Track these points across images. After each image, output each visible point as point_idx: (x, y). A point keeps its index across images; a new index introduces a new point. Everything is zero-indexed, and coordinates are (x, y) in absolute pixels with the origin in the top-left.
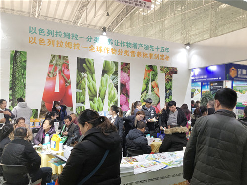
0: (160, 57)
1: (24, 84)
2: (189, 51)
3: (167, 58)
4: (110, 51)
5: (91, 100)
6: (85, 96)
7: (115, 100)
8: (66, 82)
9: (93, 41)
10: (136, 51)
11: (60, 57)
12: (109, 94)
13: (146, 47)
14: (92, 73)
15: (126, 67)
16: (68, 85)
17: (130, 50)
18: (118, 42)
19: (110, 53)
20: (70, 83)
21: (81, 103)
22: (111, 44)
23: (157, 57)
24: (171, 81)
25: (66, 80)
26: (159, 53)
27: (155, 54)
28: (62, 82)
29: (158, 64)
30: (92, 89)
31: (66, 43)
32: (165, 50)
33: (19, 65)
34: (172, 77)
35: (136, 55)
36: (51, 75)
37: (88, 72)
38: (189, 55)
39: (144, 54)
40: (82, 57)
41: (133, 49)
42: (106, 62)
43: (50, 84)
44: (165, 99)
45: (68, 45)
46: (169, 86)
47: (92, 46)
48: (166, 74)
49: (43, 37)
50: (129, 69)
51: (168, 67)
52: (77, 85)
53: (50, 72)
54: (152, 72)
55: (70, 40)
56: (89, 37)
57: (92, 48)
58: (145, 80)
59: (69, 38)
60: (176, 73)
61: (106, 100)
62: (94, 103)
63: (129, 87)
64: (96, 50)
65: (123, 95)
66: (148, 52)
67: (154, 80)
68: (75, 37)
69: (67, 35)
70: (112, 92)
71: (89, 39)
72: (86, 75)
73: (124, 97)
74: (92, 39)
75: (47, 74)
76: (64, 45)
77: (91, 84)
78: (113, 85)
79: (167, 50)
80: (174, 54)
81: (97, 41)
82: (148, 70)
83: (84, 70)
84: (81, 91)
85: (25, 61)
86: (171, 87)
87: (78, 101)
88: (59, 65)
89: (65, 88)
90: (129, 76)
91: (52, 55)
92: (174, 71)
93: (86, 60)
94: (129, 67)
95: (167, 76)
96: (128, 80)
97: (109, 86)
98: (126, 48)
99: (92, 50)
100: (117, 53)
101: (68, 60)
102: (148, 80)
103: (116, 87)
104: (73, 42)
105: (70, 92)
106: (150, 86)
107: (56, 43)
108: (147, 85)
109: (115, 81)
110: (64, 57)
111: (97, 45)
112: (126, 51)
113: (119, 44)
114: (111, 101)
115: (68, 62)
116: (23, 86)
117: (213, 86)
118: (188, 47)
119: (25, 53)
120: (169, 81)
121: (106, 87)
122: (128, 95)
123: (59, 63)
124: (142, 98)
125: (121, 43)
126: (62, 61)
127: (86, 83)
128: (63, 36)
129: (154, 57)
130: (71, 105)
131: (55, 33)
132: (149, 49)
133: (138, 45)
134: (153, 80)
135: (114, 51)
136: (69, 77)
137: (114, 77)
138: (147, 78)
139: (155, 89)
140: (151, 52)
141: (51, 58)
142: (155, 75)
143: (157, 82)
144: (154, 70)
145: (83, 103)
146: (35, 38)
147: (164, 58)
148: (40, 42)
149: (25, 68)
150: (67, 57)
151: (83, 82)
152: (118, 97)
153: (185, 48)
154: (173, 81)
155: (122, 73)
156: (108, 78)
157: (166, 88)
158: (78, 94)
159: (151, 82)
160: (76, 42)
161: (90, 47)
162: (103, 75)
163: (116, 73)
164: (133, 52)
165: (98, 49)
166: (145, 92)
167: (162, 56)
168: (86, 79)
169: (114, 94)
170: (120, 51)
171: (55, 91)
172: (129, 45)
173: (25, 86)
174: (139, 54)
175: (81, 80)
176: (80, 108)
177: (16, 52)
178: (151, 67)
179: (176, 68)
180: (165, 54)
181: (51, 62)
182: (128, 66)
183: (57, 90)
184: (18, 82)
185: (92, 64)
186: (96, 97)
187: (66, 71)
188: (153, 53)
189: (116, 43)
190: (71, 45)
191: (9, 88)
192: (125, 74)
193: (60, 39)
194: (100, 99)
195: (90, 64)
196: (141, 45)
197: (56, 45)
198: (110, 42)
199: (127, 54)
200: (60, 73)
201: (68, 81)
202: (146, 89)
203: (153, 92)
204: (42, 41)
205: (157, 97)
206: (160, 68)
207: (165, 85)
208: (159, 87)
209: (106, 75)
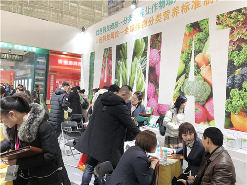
4: (141, 25)
7: (142, 90)
10: (171, 7)
11: (108, 49)
14: (125, 58)
16: (111, 75)
17: (163, 11)
18: (149, 9)
19: (141, 29)
35: (170, 15)
36: (103, 68)
37: (122, 59)
39: (183, 6)
40: (119, 44)
41: (167, 8)
42: (136, 40)
47: (127, 27)
48: (233, 29)
49: (101, 36)
50: (160, 42)
51: (239, 10)
52: (115, 74)
53: (103, 65)
55: (113, 30)
58: (184, 54)
59: (113, 28)
63: (159, 70)
64: (129, 31)
65: (151, 84)
67: (200, 51)
68: (116, 25)
69: (112, 26)
70: (140, 80)
71: (125, 21)
72: (121, 62)
73: (152, 86)
76: (110, 37)
77: (124, 72)
78: (142, 69)
81: (131, 20)
82: (190, 33)
84: (117, 80)
89: (109, 78)
90: (160, 53)
91: (104, 49)
93: (122, 46)
94: (161, 38)
95: (235, 33)
96: (158, 59)
97: (138, 72)
98: (158, 11)
100: (148, 24)
101: (111, 50)
102: (190, 54)
103: (144, 73)
104: (115, 30)
105: (111, 82)
106: (192, 65)
107: (106, 37)
108: (187, 63)
112: (158, 16)
113: (150, 11)
122: (157, 84)
123: (107, 55)
124: (178, 88)
125: (152, 8)
127: (121, 72)
128: (110, 28)
129: (202, 2)
131: (106, 28)
134: (198, 52)
135: (145, 23)
136: (111, 68)
137: (143, 58)
138: (187, 50)
139: (204, 70)
143: (207, 54)
144: (200, 31)
151: (119, 70)
155: (152, 51)
156: (137, 61)
157: (231, 63)
159: (195, 56)
160: (117, 29)
161: (126, 30)
162: (133, 59)
163: (145, 54)
164: (167, 13)
166: (183, 76)
168: (121, 67)
169: (142, 83)
172: (162, 4)
174: (176, 11)
178: (195, 27)
181: (104, 55)
182: (159, 38)
183: (105, 81)
185: (126, 49)
187: (110, 61)
190: (114, 35)
192: (155, 51)
193: (108, 33)
197: (107, 39)
198: (142, 12)
199: (158, 20)
200: (107, 65)
201: (111, 72)
203: (198, 76)
204: (100, 39)
205: (207, 86)
206: (215, 20)
207: (230, 56)
208: (212, 63)
209: (135, 58)
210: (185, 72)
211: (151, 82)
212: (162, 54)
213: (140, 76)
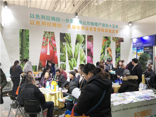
0: (112, 31)
1: (28, 50)
2: (131, 27)
3: (117, 32)
4: (80, 28)
5: (69, 59)
6: (65, 57)
7: (84, 59)
8: (53, 48)
9: (69, 22)
10: (97, 27)
11: (49, 33)
12: (80, 56)
13: (103, 25)
14: (69, 42)
15: (90, 38)
16: (55, 50)
17: (93, 27)
18: (85, 22)
19: (80, 30)
20: (56, 49)
21: (63, 61)
22: (81, 23)
23: (110, 31)
24: (120, 46)
25: (54, 47)
26: (112, 28)
27: (109, 30)
28: (51, 48)
29: (111, 36)
30: (70, 53)
31: (53, 23)
32: (115, 27)
33: (25, 38)
34: (120, 44)
35: (97, 30)
36: (44, 45)
37: (67, 42)
38: (131, 29)
39: (102, 29)
40: (63, 32)
41: (95, 26)
42: (78, 35)
43: (44, 50)
44: (116, 58)
45: (54, 25)
46: (118, 50)
47: (69, 25)
48: (116, 42)
49: (38, 20)
50: (93, 40)
51: (117, 38)
52: (61, 50)
53: (44, 42)
54: (107, 41)
55: (55, 22)
56: (67, 20)
57: (69, 26)
58: (103, 47)
59: (55, 20)
60: (123, 41)
61: (79, 59)
62: (71, 62)
63: (93, 51)
64: (71, 28)
66: (105, 28)
68: (58, 19)
69: (53, 19)
70: (82, 55)
71: (67, 21)
72: (66, 44)
73: (90, 58)
74: (69, 20)
75: (42, 44)
76: (52, 25)
77: (69, 50)
78: (83, 50)
79: (117, 26)
80: (121, 29)
81: (72, 22)
82: (105, 40)
83: (64, 41)
84: (63, 54)
85: (28, 36)
86: (120, 50)
87: (61, 60)
88: (49, 38)
89: (53, 52)
90: (93, 44)
91: (44, 32)
92: (121, 40)
93: (66, 34)
97: (80, 51)
98: (90, 26)
99: (69, 27)
100: (85, 29)
101: (54, 34)
102: (105, 47)
103: (85, 51)
104: (57, 23)
105: (56, 54)
106: (106, 50)
107: (47, 24)
108: (104, 49)
109: (84, 47)
110: (52, 32)
111: (72, 24)
112: (91, 28)
113: (86, 23)
114: (81, 60)
115: (54, 36)
116: (27, 51)
117: (146, 50)
118: (130, 24)
119: (28, 30)
120: (118, 46)
121: (78, 51)
122: (92, 57)
123: (49, 36)
124: (101, 58)
126: (51, 35)
127: (66, 49)
128: (51, 19)
129: (108, 31)
130: (57, 63)
131: (46, 17)
132: (105, 26)
133: (98, 24)
134: (108, 47)
135: (83, 28)
136: (55, 46)
137: (83, 45)
138: (104, 45)
139: (110, 52)
140: (107, 28)
141: (44, 33)
142: (109, 43)
143: (110, 48)
144: (108, 40)
145: (65, 61)
146: (34, 21)
147: (115, 32)
148: (37, 24)
149: (28, 40)
150: (54, 33)
151: (64, 48)
152: (86, 57)
153: (128, 25)
154: (121, 47)
155: (88, 42)
156: (80, 45)
157: (116, 51)
158: (61, 56)
160: (59, 23)
161: (68, 26)
162: (76, 44)
163: (84, 42)
164: (95, 29)
165: (73, 27)
166: (103, 54)
167: (114, 30)
168: (66, 46)
169: (83, 56)
170: (87, 28)
171: (47, 54)
172: (92, 24)
173: (29, 51)
174: (99, 30)
175: (63, 47)
176: (62, 65)
177: (23, 30)
178: (107, 38)
179: (123, 38)
180: (115, 29)
181: (44, 36)
182: (92, 38)
183: (48, 53)
184: (24, 49)
185: (69, 37)
186: (72, 58)
187: (53, 41)
188: (108, 29)
189: (84, 23)
190: (56, 25)
191: (19, 53)
192: (90, 43)
193: (49, 21)
194: (75, 59)
195: (68, 37)
196: (100, 24)
197: (47, 25)
198: (81, 22)
199: (91, 30)
200: (49, 43)
201: (55, 48)
202: (103, 53)
203: (108, 54)
204: (38, 22)
205: (111, 57)
206: (112, 39)
207: (116, 49)
208: (112, 51)
209: (78, 44)
210: (104, 53)
211: (89, 56)
212: (93, 45)
213: (82, 53)
